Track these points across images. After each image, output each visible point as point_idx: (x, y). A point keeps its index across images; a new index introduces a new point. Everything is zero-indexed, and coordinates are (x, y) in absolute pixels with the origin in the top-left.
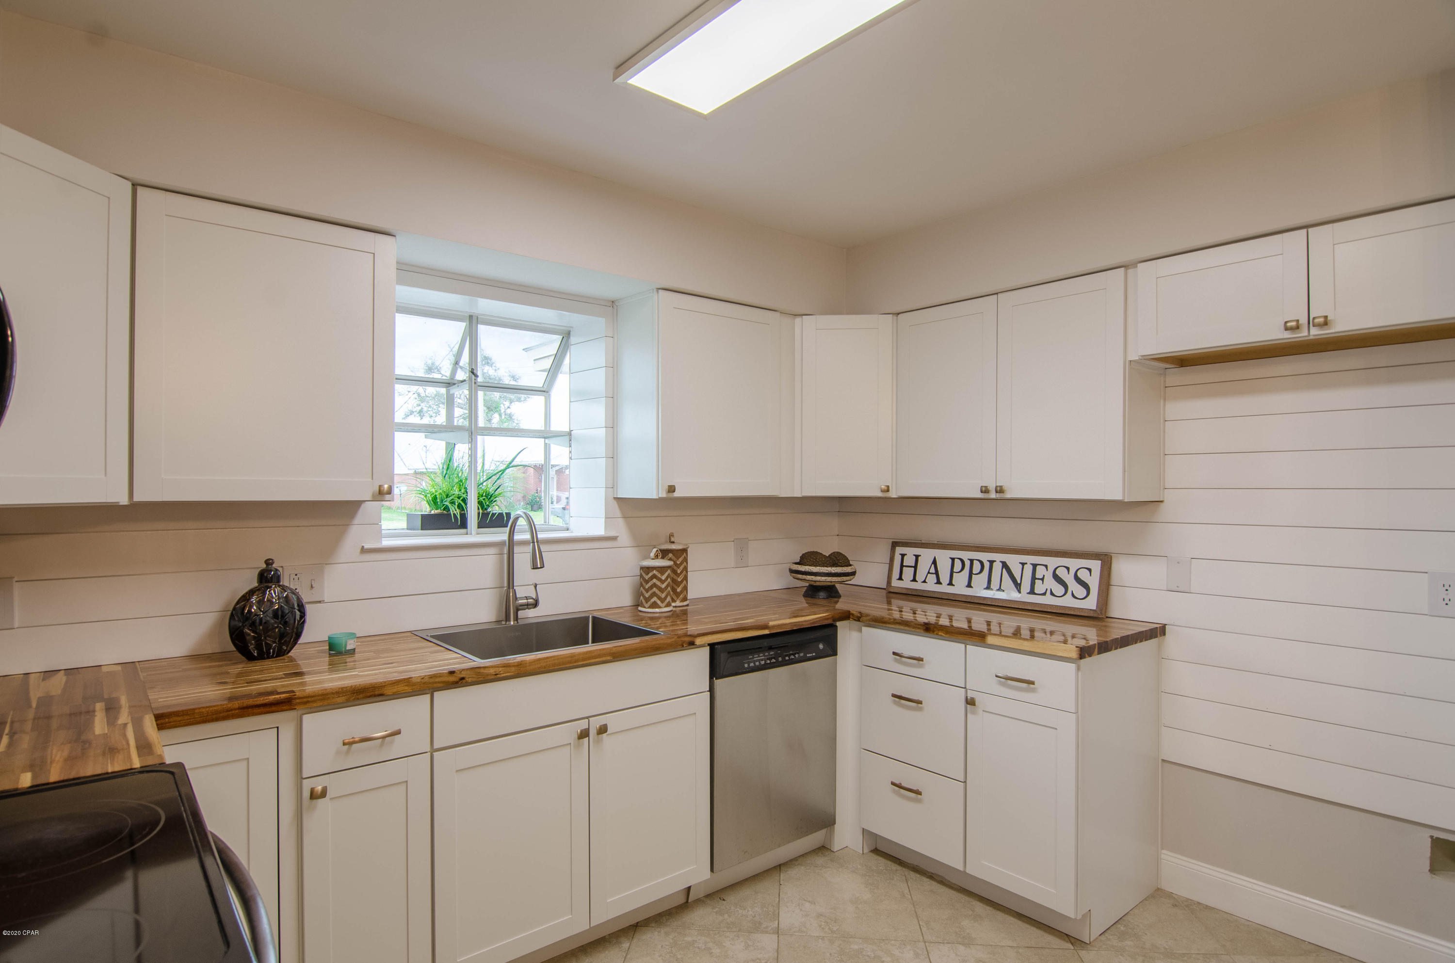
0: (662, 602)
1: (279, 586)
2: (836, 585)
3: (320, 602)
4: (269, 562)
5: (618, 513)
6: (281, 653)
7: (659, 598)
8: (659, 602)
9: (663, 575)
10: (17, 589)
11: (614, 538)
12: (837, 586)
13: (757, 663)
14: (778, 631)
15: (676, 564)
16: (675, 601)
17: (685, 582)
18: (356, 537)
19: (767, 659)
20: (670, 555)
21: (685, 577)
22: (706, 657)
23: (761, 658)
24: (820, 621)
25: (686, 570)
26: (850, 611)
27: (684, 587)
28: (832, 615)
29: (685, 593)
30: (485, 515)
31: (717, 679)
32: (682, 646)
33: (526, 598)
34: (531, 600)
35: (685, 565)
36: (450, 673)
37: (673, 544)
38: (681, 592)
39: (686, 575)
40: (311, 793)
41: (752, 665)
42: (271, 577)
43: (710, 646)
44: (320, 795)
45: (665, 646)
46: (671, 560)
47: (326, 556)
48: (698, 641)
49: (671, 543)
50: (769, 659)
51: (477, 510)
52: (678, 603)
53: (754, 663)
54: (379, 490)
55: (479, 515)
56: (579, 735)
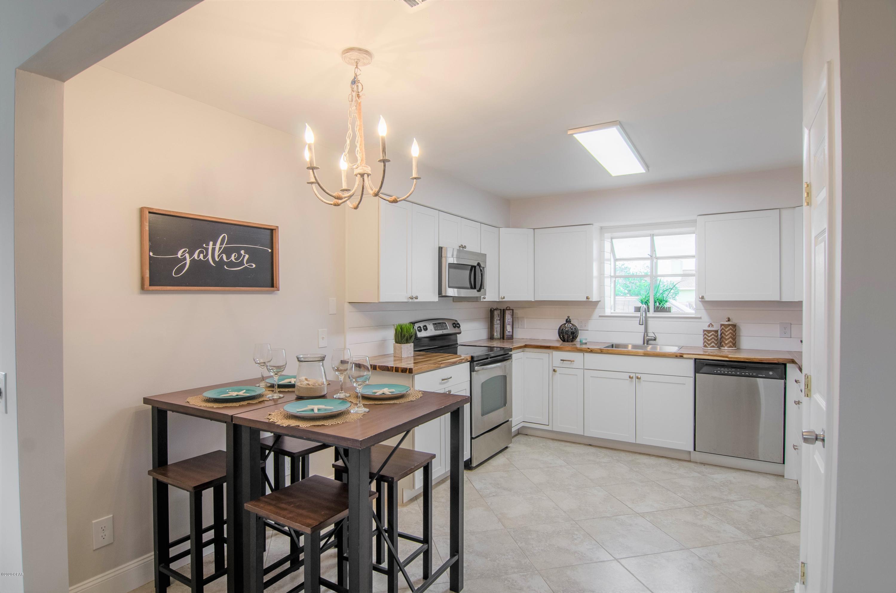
0: (709, 345)
1: (571, 324)
3: (587, 330)
4: (568, 317)
5: (702, 308)
6: (572, 341)
7: (707, 343)
8: (707, 345)
9: (709, 333)
10: (525, 320)
11: (700, 318)
13: (723, 372)
14: (735, 360)
15: (725, 331)
16: (724, 347)
17: (731, 339)
18: (597, 312)
19: (729, 371)
20: (723, 327)
21: (731, 337)
22: (691, 363)
23: (726, 370)
24: (767, 360)
25: (736, 334)
26: (793, 359)
27: (730, 342)
28: (778, 359)
29: (731, 344)
30: (658, 307)
31: (697, 373)
32: (677, 356)
33: (651, 337)
34: (653, 338)
35: (734, 332)
36: (589, 348)
37: (727, 322)
38: (728, 343)
39: (732, 336)
40: (554, 370)
41: (719, 372)
42: (568, 321)
43: (694, 359)
44: (556, 372)
45: (668, 355)
46: (723, 329)
47: (589, 317)
48: (685, 356)
49: (727, 321)
50: (731, 372)
51: (655, 305)
52: (726, 348)
53: (721, 371)
54: (587, 298)
55: (655, 307)
56: (630, 377)
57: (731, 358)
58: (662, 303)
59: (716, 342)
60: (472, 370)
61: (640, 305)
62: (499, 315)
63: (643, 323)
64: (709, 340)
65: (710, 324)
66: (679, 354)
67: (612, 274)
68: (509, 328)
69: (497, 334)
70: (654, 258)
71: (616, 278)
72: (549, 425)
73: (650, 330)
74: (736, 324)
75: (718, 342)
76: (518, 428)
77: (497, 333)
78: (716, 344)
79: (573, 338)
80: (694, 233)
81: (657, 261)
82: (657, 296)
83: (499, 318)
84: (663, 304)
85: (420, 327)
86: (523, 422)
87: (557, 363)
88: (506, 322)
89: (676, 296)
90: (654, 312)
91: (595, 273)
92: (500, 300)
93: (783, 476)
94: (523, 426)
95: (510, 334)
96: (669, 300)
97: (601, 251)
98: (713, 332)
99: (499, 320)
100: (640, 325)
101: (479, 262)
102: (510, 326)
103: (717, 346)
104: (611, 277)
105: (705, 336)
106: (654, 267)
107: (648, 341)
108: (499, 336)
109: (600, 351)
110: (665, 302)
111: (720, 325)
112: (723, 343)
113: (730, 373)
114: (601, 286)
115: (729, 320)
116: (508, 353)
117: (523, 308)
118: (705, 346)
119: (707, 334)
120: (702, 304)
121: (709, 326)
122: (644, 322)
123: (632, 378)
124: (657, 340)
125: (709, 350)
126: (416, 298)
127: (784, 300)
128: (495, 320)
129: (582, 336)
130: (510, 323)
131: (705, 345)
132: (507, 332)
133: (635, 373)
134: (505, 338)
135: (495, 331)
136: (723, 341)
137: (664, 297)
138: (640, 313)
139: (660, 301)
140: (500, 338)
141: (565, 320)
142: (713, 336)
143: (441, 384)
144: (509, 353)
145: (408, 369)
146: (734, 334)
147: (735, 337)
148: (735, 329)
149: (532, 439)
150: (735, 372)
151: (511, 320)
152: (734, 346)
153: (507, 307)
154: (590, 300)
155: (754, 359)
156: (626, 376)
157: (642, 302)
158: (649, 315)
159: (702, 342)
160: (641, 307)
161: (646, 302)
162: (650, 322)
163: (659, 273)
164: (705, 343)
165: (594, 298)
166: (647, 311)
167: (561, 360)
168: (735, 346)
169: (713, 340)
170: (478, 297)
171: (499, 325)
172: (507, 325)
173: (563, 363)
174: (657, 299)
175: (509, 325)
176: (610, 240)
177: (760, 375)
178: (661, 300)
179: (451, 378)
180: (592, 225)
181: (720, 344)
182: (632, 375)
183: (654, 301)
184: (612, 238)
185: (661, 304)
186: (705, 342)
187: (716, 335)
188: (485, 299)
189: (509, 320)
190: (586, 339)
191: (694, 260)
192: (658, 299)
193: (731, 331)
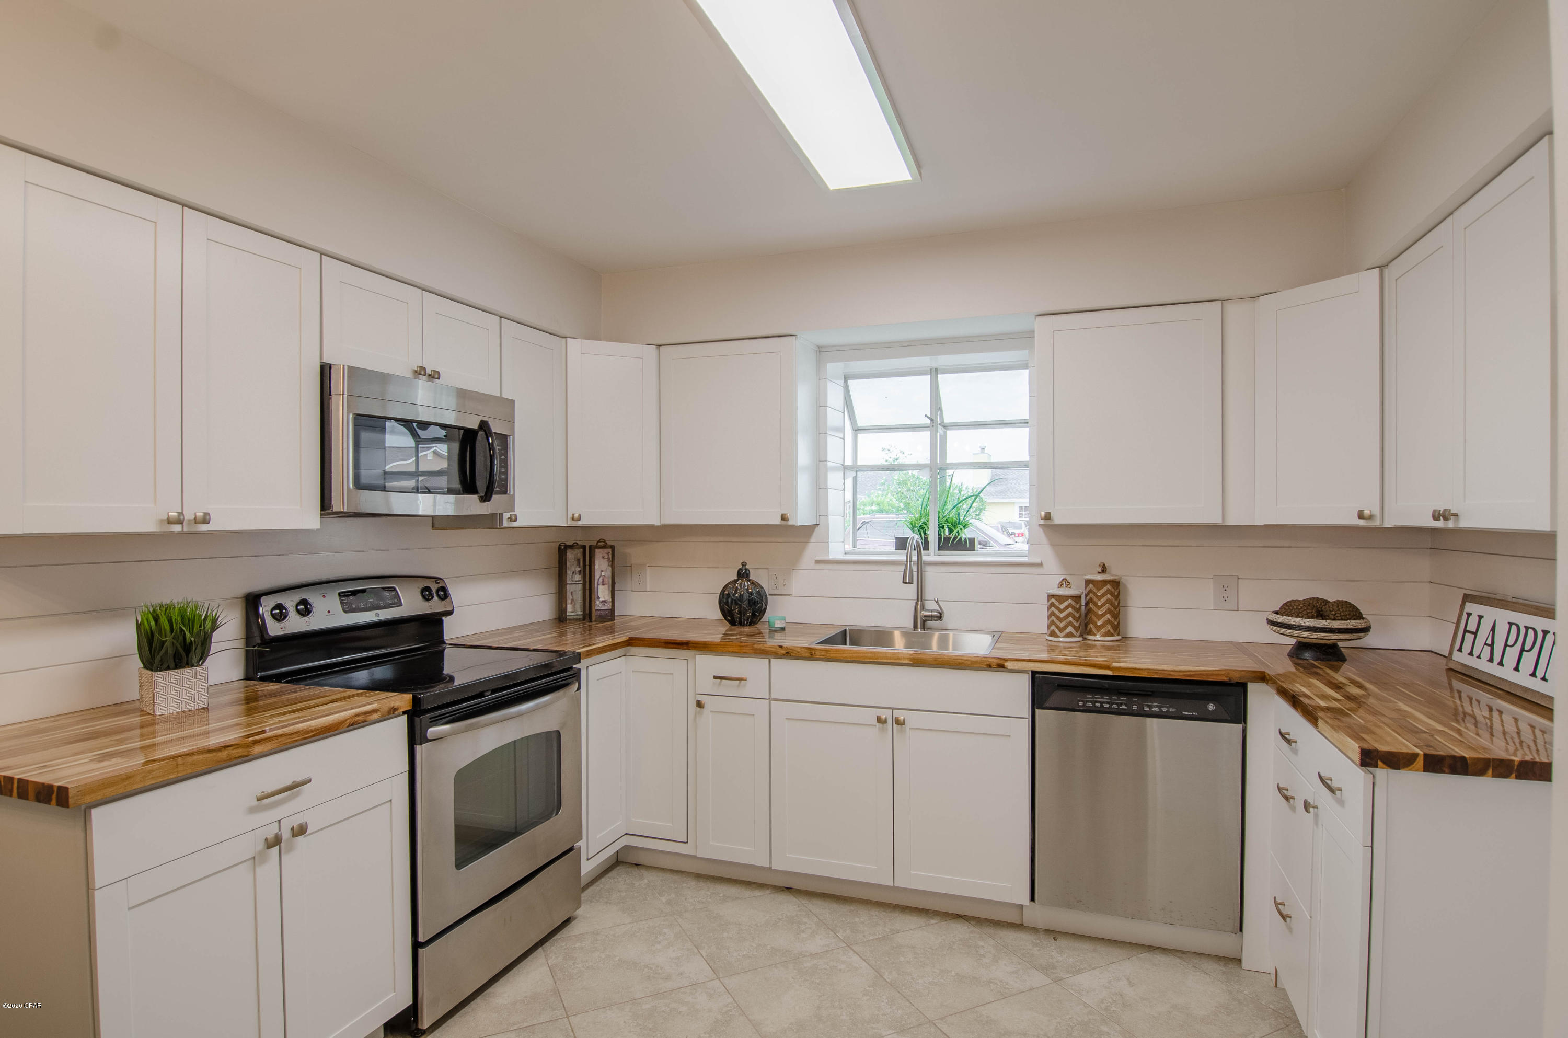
0: (1061, 631)
1: (749, 580)
2: (1338, 643)
3: (789, 595)
4: (744, 564)
5: (1044, 540)
6: (752, 625)
7: (1058, 627)
8: (1057, 631)
9: (1061, 604)
11: (1040, 565)
12: (1340, 644)
14: (1127, 675)
15: (1097, 596)
16: (1095, 635)
17: (1108, 616)
18: (812, 551)
19: (1113, 703)
20: (1091, 586)
21: (1108, 611)
22: (1024, 682)
23: (1104, 701)
24: (1203, 675)
25: (1119, 603)
26: (1263, 672)
27: (1108, 622)
28: (1227, 672)
29: (1109, 627)
30: (947, 539)
31: (1038, 708)
32: (990, 666)
33: (932, 611)
34: (936, 613)
35: (1117, 597)
36: (781, 647)
37: (1100, 575)
38: (1103, 626)
39: (1112, 609)
40: (699, 704)
41: (1090, 704)
42: (743, 574)
43: (1030, 673)
44: (703, 708)
45: (969, 663)
46: (1090, 591)
47: (792, 564)
48: (1009, 665)
49: (1099, 573)
50: (1117, 704)
51: (939, 535)
52: (1098, 637)
53: (1093, 703)
54: (783, 518)
55: (940, 539)
56: (879, 720)
57: (1119, 669)
58: (957, 529)
59: (1077, 624)
60: (415, 738)
61: (908, 533)
62: (579, 560)
63: (912, 581)
64: (1060, 620)
65: (1063, 579)
66: (995, 661)
67: (849, 462)
68: (603, 593)
69: (573, 609)
70: (939, 424)
71: (857, 471)
72: (687, 842)
73: (929, 594)
74: (1121, 579)
75: (1080, 624)
76: (616, 851)
77: (574, 606)
78: (1076, 629)
79: (754, 615)
80: (1026, 366)
81: (945, 433)
82: (947, 512)
83: (579, 569)
84: (958, 533)
85: (279, 606)
86: (626, 834)
87: (706, 684)
88: (597, 578)
89: (982, 514)
90: (939, 550)
91: (803, 456)
92: (571, 523)
93: (1239, 961)
94: (626, 846)
95: (607, 608)
96: (971, 521)
97: (819, 406)
98: (1070, 601)
99: (580, 572)
100: (906, 583)
101: (485, 419)
102: (606, 586)
103: (1078, 634)
104: (845, 468)
105: (1053, 609)
106: (938, 447)
107: (924, 622)
108: (580, 613)
109: (808, 655)
110: (963, 528)
111: (1084, 581)
112: (1092, 626)
113: (1115, 706)
114: (819, 488)
115: (1104, 570)
116: (571, 668)
117: (642, 542)
118: (1053, 634)
119: (1057, 604)
120: (1043, 530)
121: (1061, 585)
122: (915, 574)
123: (885, 722)
124: (945, 618)
125: (1061, 644)
126: (206, 520)
127: (1231, 522)
128: (569, 573)
129: (777, 613)
130: (606, 581)
131: (1053, 631)
132: (598, 602)
133: (893, 709)
134: (593, 619)
135: (569, 601)
136: (1091, 621)
137: (961, 514)
138: (906, 551)
139: (952, 524)
140: (581, 617)
141: (737, 570)
142: (1070, 610)
143: (252, 810)
144: (574, 666)
145: (55, 790)
146: (1116, 604)
147: (1118, 609)
148: (1118, 590)
149: (650, 877)
150: (1126, 705)
151: (609, 573)
152: (1115, 632)
153: (599, 541)
154: (790, 523)
155: (1172, 673)
156: (870, 716)
157: (912, 526)
158: (926, 557)
159: (1045, 622)
160: (908, 538)
161: (922, 527)
162: (931, 575)
163: (950, 459)
164: (1053, 627)
165: (802, 518)
166: (922, 549)
167: (715, 677)
168: (1117, 632)
169: (1071, 619)
170: (497, 514)
171: (580, 587)
172: (598, 585)
173: (720, 684)
174: (945, 519)
175: (603, 585)
176: (842, 382)
177: (1187, 713)
178: (955, 523)
179: (309, 781)
180: (794, 337)
181: (1085, 627)
182: (886, 714)
183: (939, 525)
184: (846, 378)
185: (955, 532)
186: (1052, 623)
187: (1078, 607)
188: (515, 520)
189: (603, 574)
190: (784, 619)
191: (1024, 432)
192: (947, 521)
193: (1109, 596)
